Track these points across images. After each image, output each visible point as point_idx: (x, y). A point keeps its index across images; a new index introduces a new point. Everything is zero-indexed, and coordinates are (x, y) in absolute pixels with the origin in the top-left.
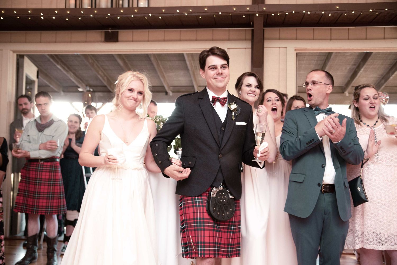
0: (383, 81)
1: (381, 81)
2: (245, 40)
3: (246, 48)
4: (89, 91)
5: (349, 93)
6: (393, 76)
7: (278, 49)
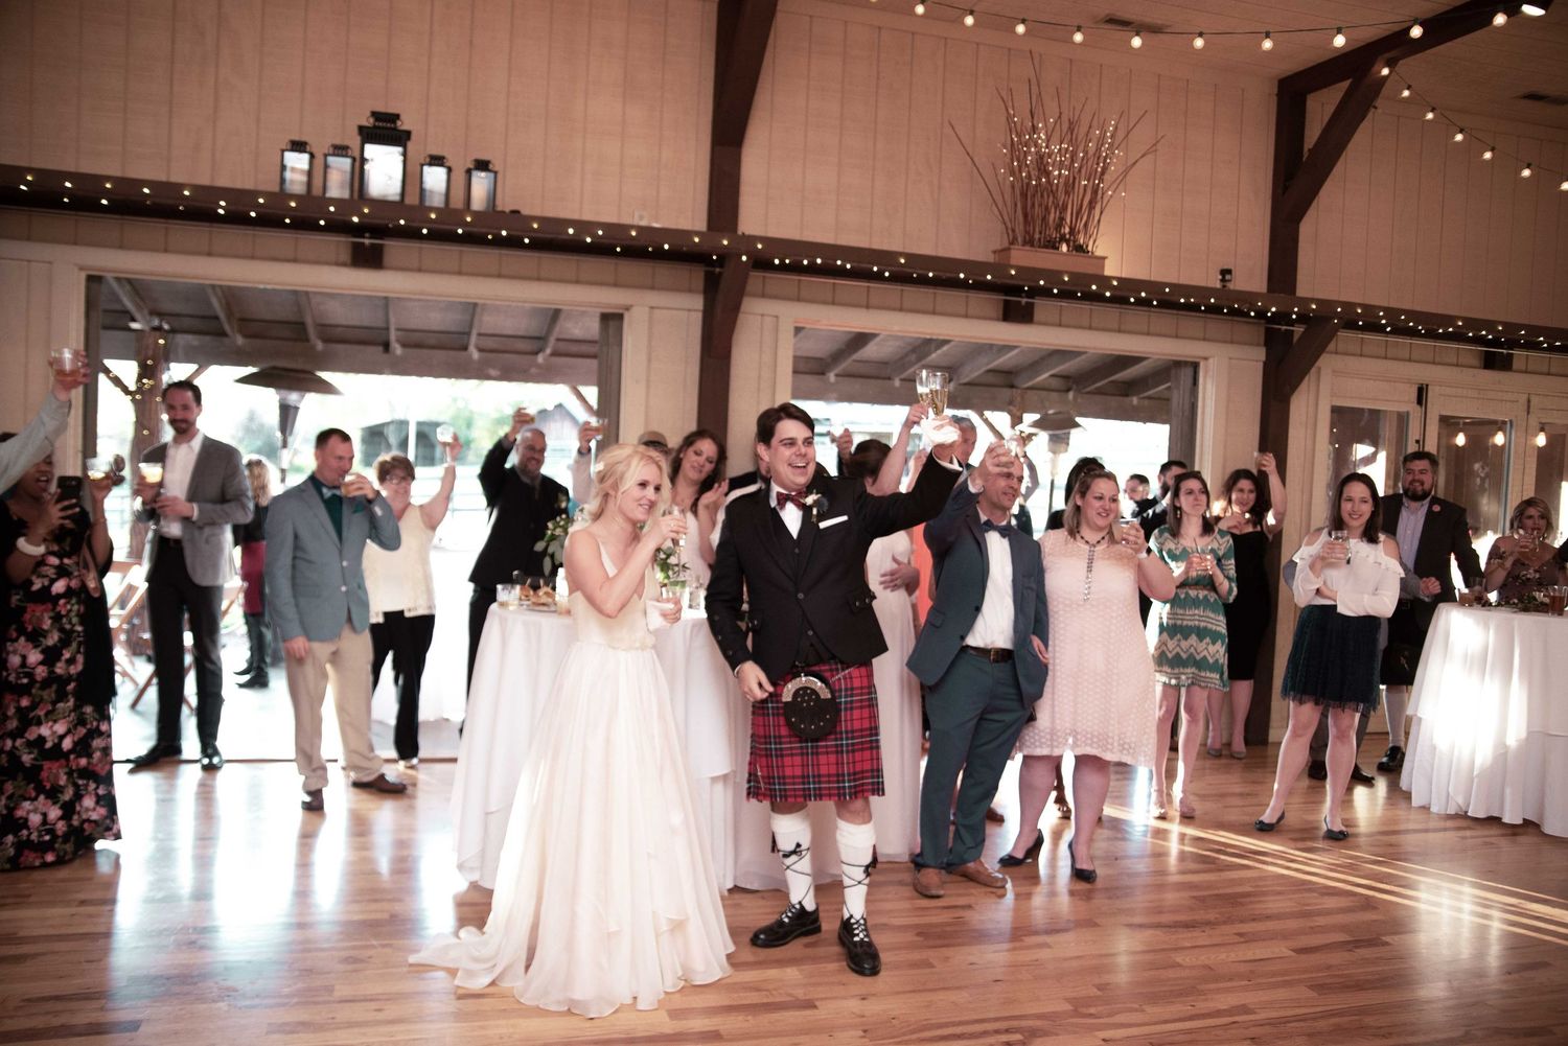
0: (913, 357)
1: (907, 355)
2: (690, 291)
3: (689, 310)
4: (158, 329)
5: (837, 375)
6: (939, 352)
7: (759, 317)
